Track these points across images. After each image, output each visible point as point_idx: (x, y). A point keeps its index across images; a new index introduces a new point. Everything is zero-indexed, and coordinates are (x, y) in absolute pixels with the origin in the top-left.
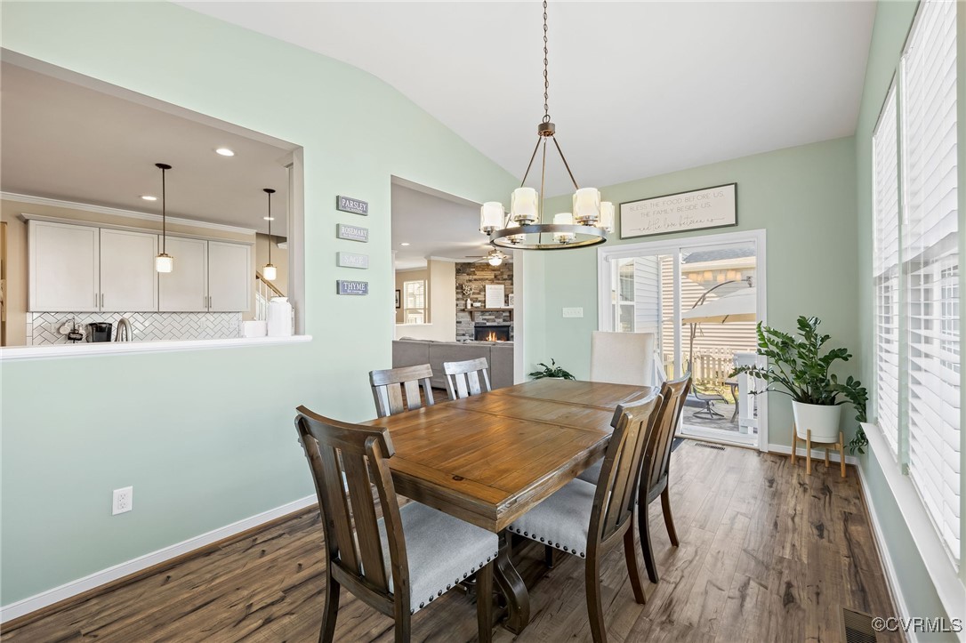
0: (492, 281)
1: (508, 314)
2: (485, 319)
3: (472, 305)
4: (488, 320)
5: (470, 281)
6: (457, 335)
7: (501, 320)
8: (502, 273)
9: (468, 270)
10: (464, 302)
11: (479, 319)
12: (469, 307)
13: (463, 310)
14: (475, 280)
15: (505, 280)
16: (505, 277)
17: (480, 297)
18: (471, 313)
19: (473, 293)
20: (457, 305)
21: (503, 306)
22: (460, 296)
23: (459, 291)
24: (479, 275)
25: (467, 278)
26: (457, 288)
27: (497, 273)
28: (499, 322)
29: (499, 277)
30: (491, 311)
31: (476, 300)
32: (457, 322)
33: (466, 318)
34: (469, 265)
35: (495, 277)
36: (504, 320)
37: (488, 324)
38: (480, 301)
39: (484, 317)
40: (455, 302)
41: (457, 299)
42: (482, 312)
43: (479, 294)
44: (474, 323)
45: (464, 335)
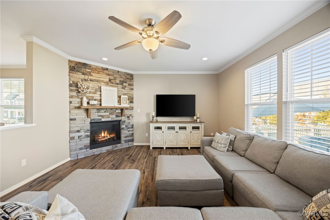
0: (107, 84)
1: (120, 111)
2: (100, 116)
3: (88, 103)
4: (103, 117)
5: (86, 80)
6: (70, 132)
7: (114, 116)
8: (115, 78)
9: (83, 70)
10: (79, 100)
11: (95, 115)
12: (85, 104)
13: (79, 108)
14: (91, 80)
15: (118, 84)
16: (118, 82)
17: (97, 96)
18: (87, 110)
19: (90, 92)
20: (71, 102)
21: (116, 105)
22: (74, 94)
23: (74, 88)
24: (95, 76)
25: (83, 77)
26: (70, 85)
27: (111, 77)
28: (113, 118)
29: (112, 81)
30: (106, 109)
31: (93, 99)
32: (71, 120)
33: (81, 114)
34: (85, 65)
35: (110, 80)
36: (117, 116)
37: (103, 120)
38: (95, 100)
39: (99, 114)
40: (68, 100)
41: (71, 97)
42: (98, 109)
43: (94, 93)
44: (89, 120)
45: (78, 131)
